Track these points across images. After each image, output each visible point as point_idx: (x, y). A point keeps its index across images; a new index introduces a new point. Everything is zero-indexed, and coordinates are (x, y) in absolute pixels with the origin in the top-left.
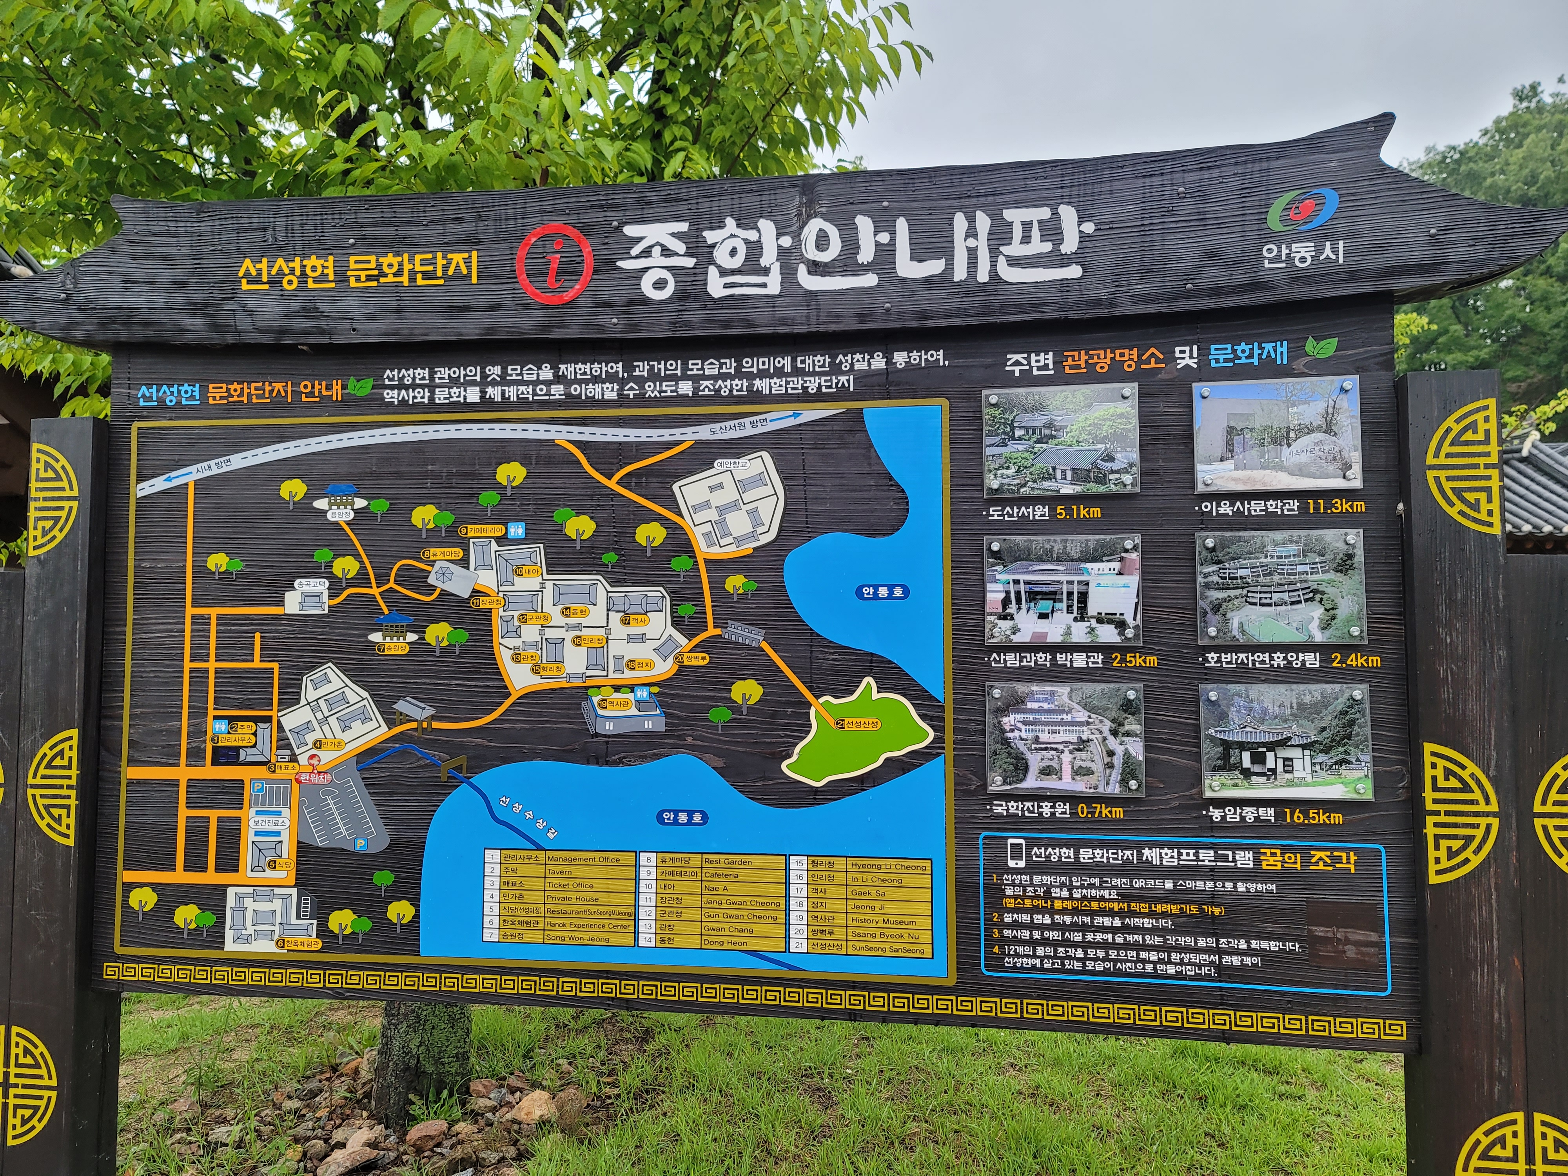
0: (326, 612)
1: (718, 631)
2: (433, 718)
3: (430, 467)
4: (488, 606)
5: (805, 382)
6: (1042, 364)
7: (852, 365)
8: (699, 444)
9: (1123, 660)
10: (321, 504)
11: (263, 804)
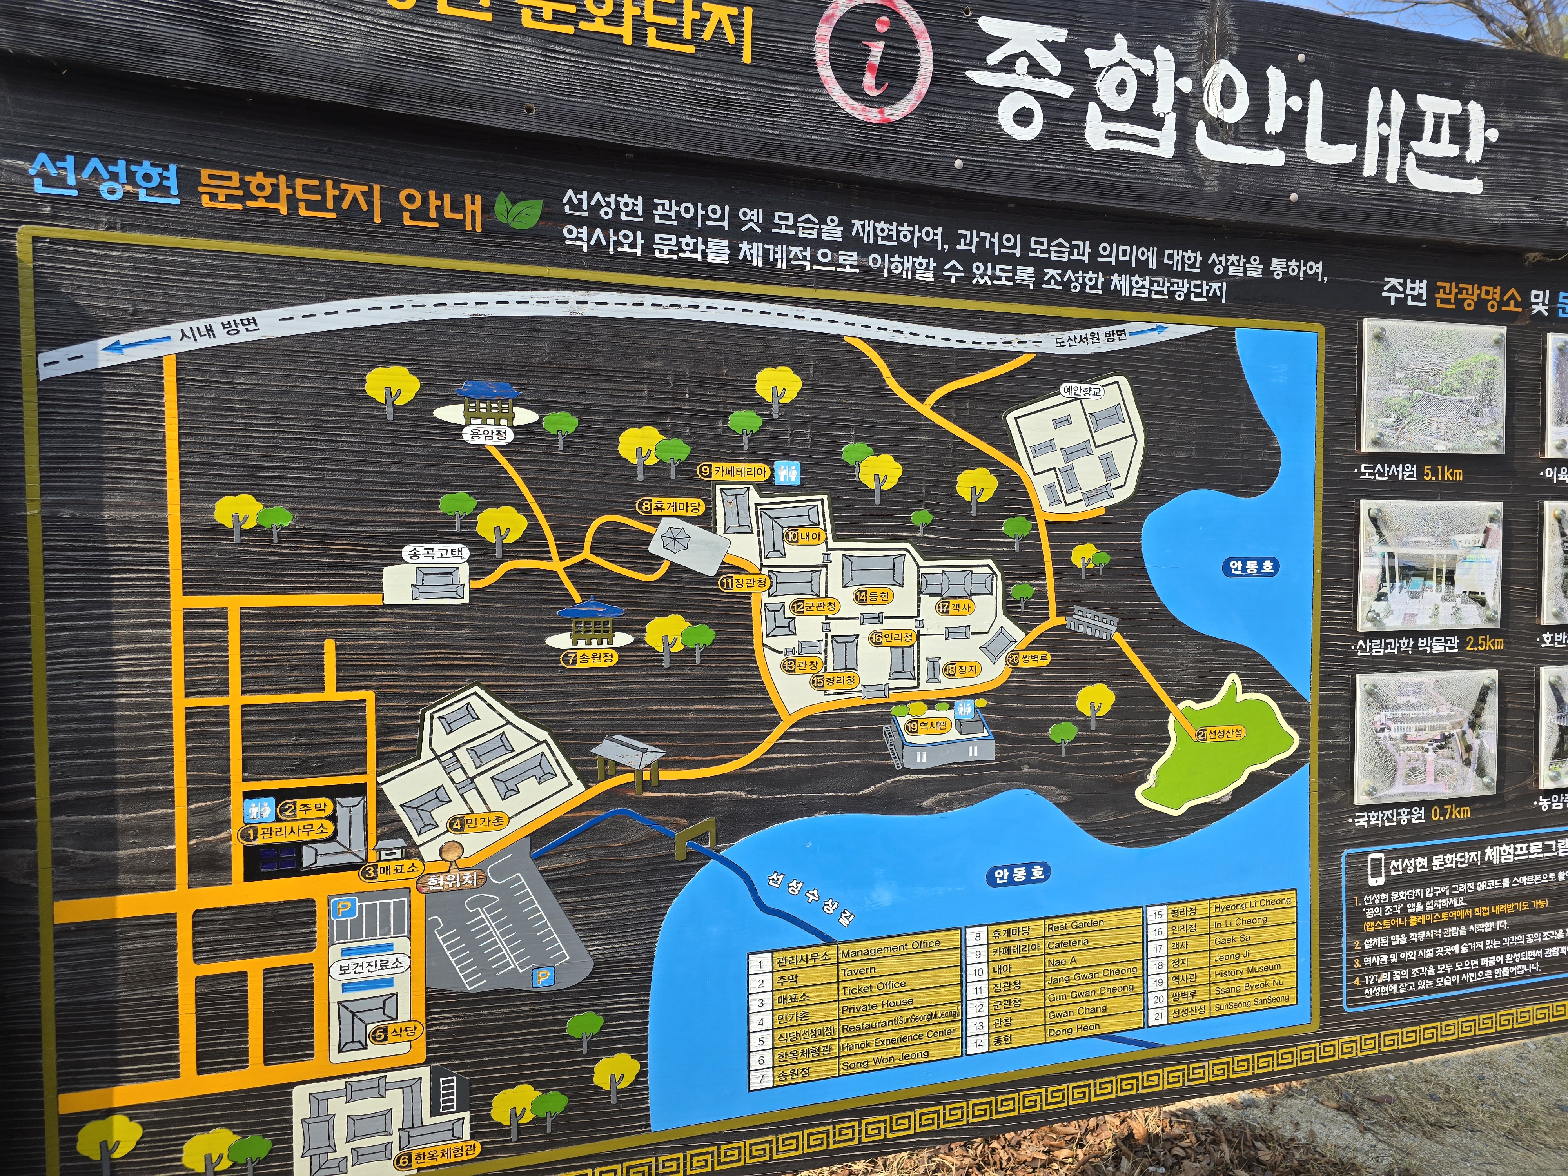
0: (466, 600)
1: (1062, 621)
2: (662, 764)
3: (646, 365)
4: (745, 589)
5: (1172, 285)
6: (1416, 293)
7: (1226, 268)
8: (1042, 359)
9: (1476, 644)
10: (450, 413)
11: (357, 935)
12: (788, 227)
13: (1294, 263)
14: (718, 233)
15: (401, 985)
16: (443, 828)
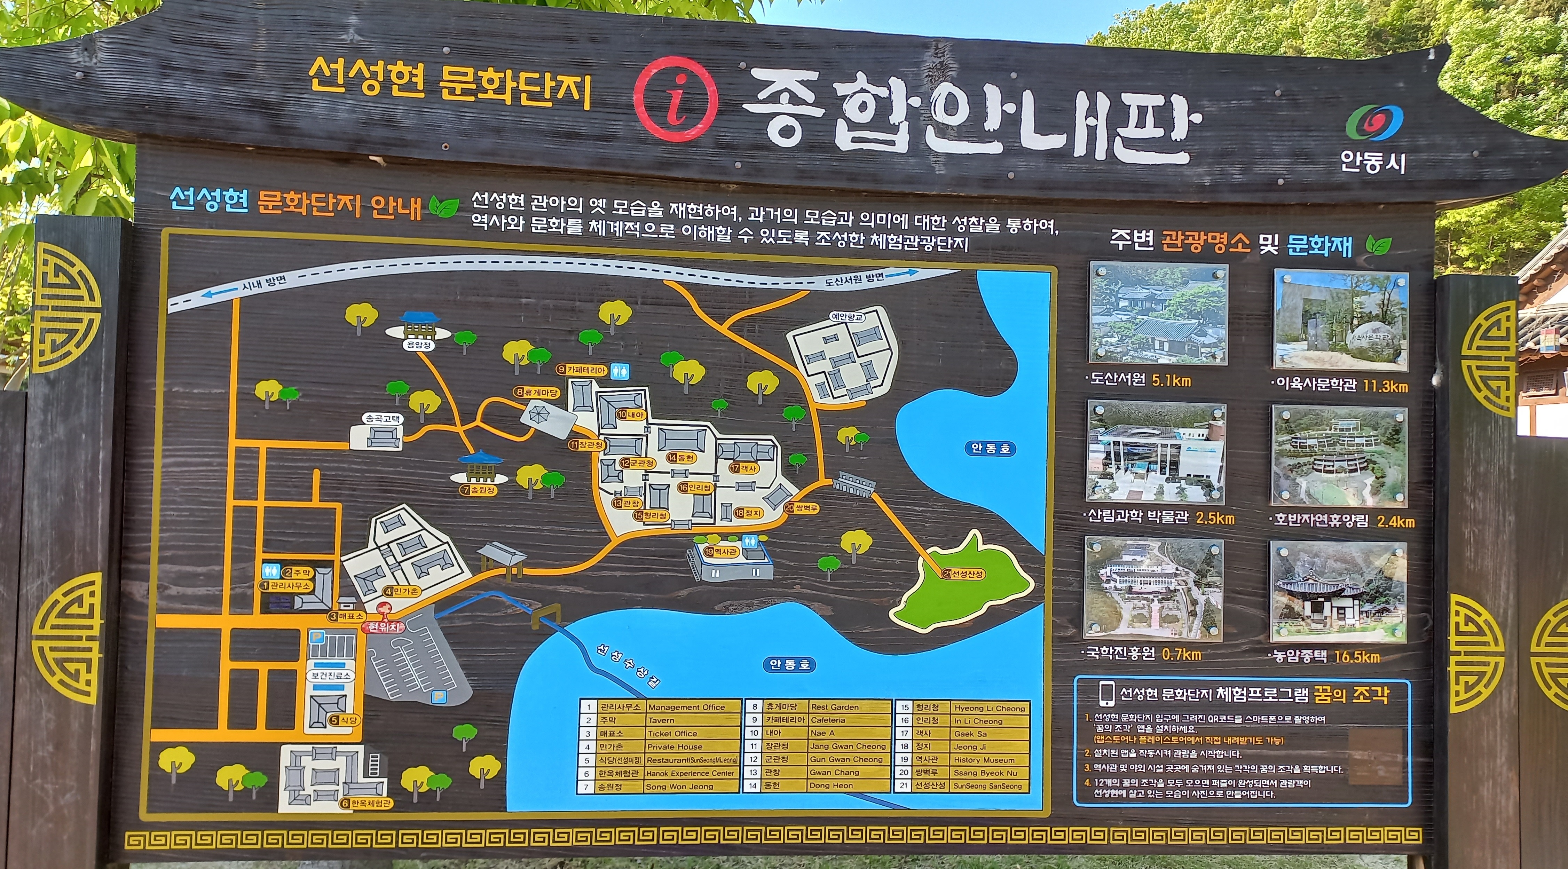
0: (401, 449)
1: (829, 482)
2: (525, 564)
3: (524, 300)
4: (587, 449)
5: (922, 240)
6: (1143, 240)
7: (967, 227)
8: (814, 294)
9: (1206, 518)
10: (396, 332)
11: (324, 655)
12: (624, 210)
13: (1028, 222)
14: (576, 215)
15: (349, 690)
16: (379, 593)
